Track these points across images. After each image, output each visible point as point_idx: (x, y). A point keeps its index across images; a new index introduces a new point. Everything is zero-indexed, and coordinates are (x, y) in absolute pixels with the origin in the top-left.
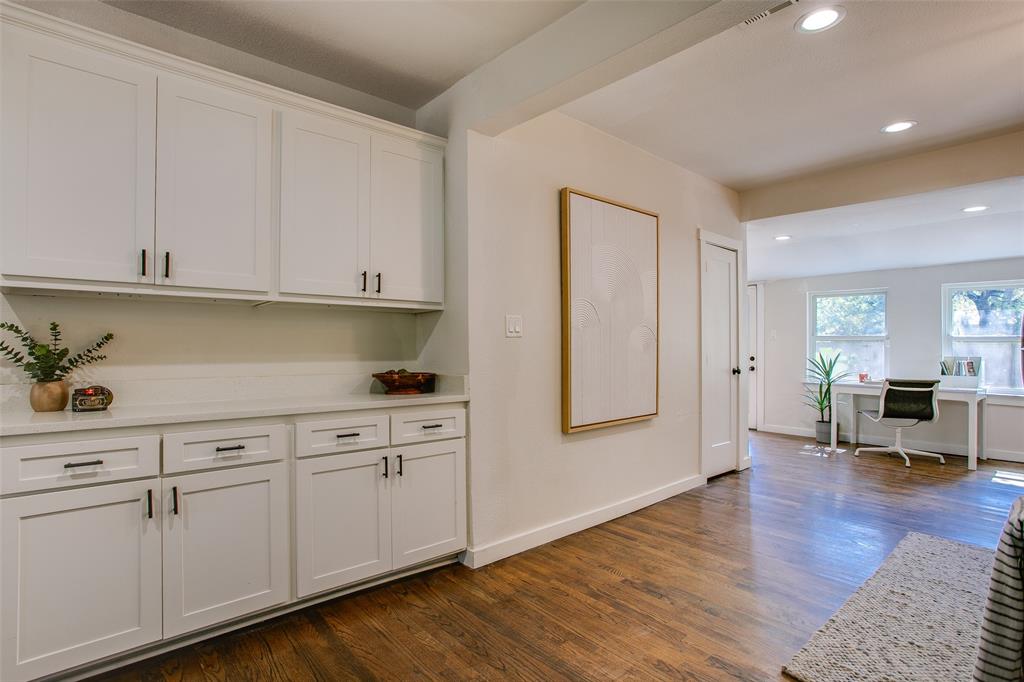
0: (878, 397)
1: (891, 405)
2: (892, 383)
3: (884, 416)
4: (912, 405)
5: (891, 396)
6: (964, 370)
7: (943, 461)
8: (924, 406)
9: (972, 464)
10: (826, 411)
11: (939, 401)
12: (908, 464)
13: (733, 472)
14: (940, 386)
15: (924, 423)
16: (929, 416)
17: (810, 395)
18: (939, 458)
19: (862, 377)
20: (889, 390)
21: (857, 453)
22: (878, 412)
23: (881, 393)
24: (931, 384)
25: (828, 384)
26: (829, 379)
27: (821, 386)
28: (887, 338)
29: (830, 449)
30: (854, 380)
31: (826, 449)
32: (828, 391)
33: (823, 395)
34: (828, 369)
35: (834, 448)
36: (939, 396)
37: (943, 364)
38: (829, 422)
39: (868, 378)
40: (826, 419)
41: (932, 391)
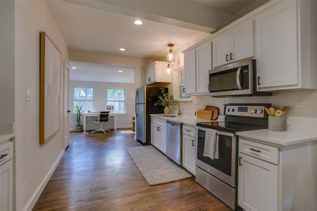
0: (98, 117)
1: (101, 118)
2: (102, 112)
3: (99, 122)
4: (105, 118)
5: (101, 116)
6: (111, 108)
7: (110, 131)
8: (107, 118)
9: (116, 130)
10: (79, 122)
12: (105, 133)
13: (68, 146)
14: (110, 113)
15: (106, 122)
16: (107, 120)
17: (74, 118)
19: (89, 112)
20: (101, 114)
21: (92, 133)
22: (98, 120)
23: (98, 115)
25: (80, 114)
26: (79, 112)
27: (77, 114)
28: (94, 100)
29: (84, 133)
30: (86, 112)
31: (83, 133)
32: (80, 116)
33: (78, 117)
34: (79, 109)
35: (85, 132)
36: (110, 115)
37: (107, 107)
38: (80, 125)
39: (90, 111)
40: (79, 125)
41: (108, 114)
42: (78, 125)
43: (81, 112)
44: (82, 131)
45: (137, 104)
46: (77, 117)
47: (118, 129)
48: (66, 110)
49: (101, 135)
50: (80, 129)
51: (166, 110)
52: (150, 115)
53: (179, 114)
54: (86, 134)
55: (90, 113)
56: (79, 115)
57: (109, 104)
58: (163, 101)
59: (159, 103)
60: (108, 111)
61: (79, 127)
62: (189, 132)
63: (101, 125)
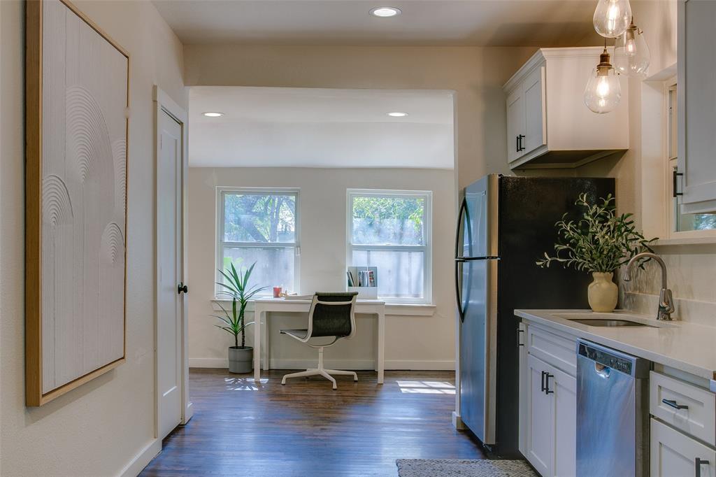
1: (318, 323)
3: (312, 336)
4: (335, 321)
5: (320, 312)
6: (367, 280)
7: (356, 378)
8: (343, 321)
9: (381, 378)
10: (240, 335)
11: (355, 314)
12: (335, 386)
13: (179, 428)
14: (358, 300)
15: (342, 339)
16: (344, 332)
18: (353, 376)
19: (277, 292)
20: (318, 305)
21: (283, 382)
22: (306, 330)
23: (308, 309)
24: (350, 297)
25: (243, 301)
26: (242, 296)
27: (234, 303)
28: (297, 246)
29: (253, 380)
30: (268, 296)
31: (248, 380)
32: (243, 307)
33: (238, 315)
34: (241, 283)
35: (258, 381)
36: (356, 310)
37: (350, 274)
38: (243, 347)
39: (283, 292)
40: (240, 344)
41: (351, 304)
42: (237, 347)
43: (247, 292)
44: (251, 373)
45: (466, 260)
46: (232, 316)
47: (391, 373)
49: (316, 393)
50: (242, 363)
51: (599, 289)
52: (517, 312)
53: (665, 313)
54: (258, 384)
55: (282, 299)
57: (359, 260)
58: (584, 244)
59: (564, 254)
60: (353, 290)
61: (240, 354)
62: (680, 414)
63: (321, 349)
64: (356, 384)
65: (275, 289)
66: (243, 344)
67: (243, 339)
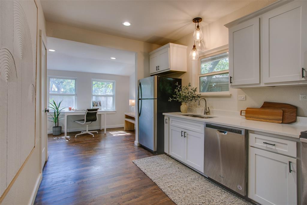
0: (85, 115)
1: (87, 118)
2: (89, 110)
3: (86, 122)
4: (92, 117)
5: (88, 115)
6: (98, 104)
7: (97, 133)
8: (94, 117)
9: (105, 131)
11: (98, 114)
12: (93, 136)
13: (46, 162)
14: (99, 110)
15: (93, 122)
16: (95, 120)
17: (51, 117)
20: (88, 113)
21: (76, 137)
22: (84, 120)
23: (84, 113)
24: (96, 110)
25: (58, 112)
26: (58, 110)
27: (55, 113)
28: (76, 95)
29: (64, 137)
30: (67, 110)
31: (62, 137)
32: (58, 115)
33: (56, 116)
34: (57, 106)
35: (66, 136)
36: (98, 113)
37: (93, 103)
38: (58, 127)
39: (72, 108)
40: (57, 126)
41: (96, 112)
42: (56, 127)
43: (59, 109)
44: (62, 134)
45: (140, 99)
46: (54, 117)
47: (109, 130)
48: (43, 109)
49: (86, 138)
50: (58, 132)
51: (183, 107)
52: (163, 114)
53: (206, 113)
54: (67, 139)
55: (72, 111)
56: (56, 114)
57: (94, 99)
59: (175, 98)
60: (95, 108)
61: (57, 129)
63: (87, 126)
64: (97, 135)
65: (69, 108)
66: (58, 125)
67: (58, 124)
